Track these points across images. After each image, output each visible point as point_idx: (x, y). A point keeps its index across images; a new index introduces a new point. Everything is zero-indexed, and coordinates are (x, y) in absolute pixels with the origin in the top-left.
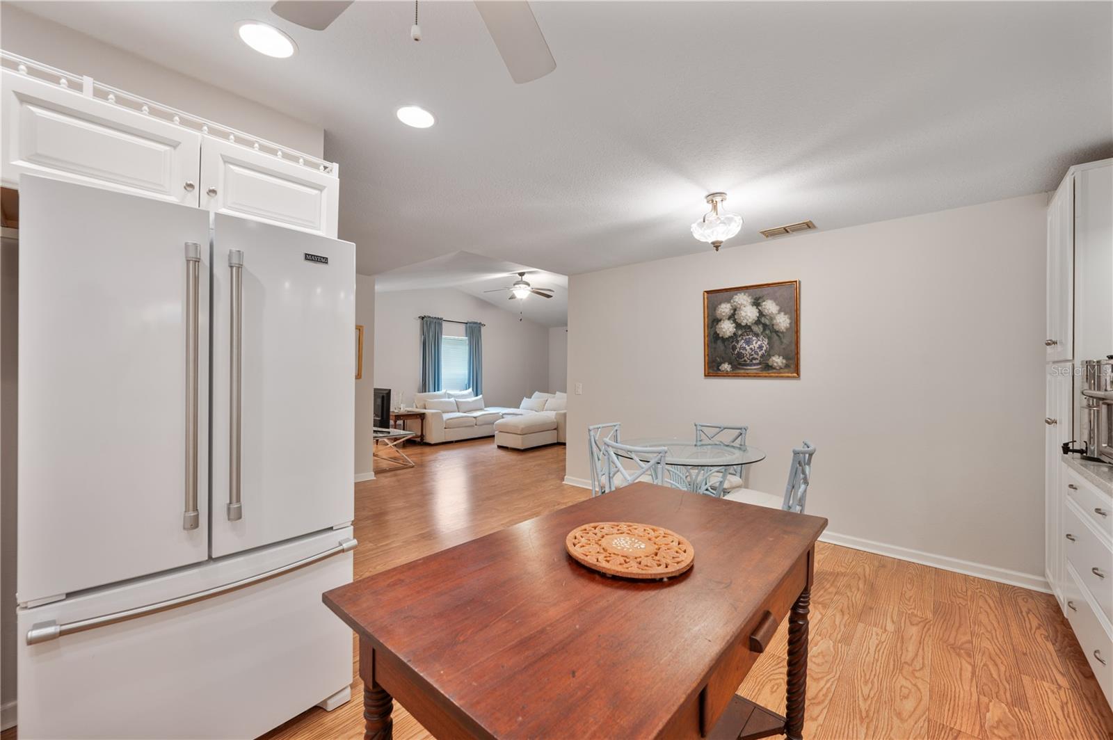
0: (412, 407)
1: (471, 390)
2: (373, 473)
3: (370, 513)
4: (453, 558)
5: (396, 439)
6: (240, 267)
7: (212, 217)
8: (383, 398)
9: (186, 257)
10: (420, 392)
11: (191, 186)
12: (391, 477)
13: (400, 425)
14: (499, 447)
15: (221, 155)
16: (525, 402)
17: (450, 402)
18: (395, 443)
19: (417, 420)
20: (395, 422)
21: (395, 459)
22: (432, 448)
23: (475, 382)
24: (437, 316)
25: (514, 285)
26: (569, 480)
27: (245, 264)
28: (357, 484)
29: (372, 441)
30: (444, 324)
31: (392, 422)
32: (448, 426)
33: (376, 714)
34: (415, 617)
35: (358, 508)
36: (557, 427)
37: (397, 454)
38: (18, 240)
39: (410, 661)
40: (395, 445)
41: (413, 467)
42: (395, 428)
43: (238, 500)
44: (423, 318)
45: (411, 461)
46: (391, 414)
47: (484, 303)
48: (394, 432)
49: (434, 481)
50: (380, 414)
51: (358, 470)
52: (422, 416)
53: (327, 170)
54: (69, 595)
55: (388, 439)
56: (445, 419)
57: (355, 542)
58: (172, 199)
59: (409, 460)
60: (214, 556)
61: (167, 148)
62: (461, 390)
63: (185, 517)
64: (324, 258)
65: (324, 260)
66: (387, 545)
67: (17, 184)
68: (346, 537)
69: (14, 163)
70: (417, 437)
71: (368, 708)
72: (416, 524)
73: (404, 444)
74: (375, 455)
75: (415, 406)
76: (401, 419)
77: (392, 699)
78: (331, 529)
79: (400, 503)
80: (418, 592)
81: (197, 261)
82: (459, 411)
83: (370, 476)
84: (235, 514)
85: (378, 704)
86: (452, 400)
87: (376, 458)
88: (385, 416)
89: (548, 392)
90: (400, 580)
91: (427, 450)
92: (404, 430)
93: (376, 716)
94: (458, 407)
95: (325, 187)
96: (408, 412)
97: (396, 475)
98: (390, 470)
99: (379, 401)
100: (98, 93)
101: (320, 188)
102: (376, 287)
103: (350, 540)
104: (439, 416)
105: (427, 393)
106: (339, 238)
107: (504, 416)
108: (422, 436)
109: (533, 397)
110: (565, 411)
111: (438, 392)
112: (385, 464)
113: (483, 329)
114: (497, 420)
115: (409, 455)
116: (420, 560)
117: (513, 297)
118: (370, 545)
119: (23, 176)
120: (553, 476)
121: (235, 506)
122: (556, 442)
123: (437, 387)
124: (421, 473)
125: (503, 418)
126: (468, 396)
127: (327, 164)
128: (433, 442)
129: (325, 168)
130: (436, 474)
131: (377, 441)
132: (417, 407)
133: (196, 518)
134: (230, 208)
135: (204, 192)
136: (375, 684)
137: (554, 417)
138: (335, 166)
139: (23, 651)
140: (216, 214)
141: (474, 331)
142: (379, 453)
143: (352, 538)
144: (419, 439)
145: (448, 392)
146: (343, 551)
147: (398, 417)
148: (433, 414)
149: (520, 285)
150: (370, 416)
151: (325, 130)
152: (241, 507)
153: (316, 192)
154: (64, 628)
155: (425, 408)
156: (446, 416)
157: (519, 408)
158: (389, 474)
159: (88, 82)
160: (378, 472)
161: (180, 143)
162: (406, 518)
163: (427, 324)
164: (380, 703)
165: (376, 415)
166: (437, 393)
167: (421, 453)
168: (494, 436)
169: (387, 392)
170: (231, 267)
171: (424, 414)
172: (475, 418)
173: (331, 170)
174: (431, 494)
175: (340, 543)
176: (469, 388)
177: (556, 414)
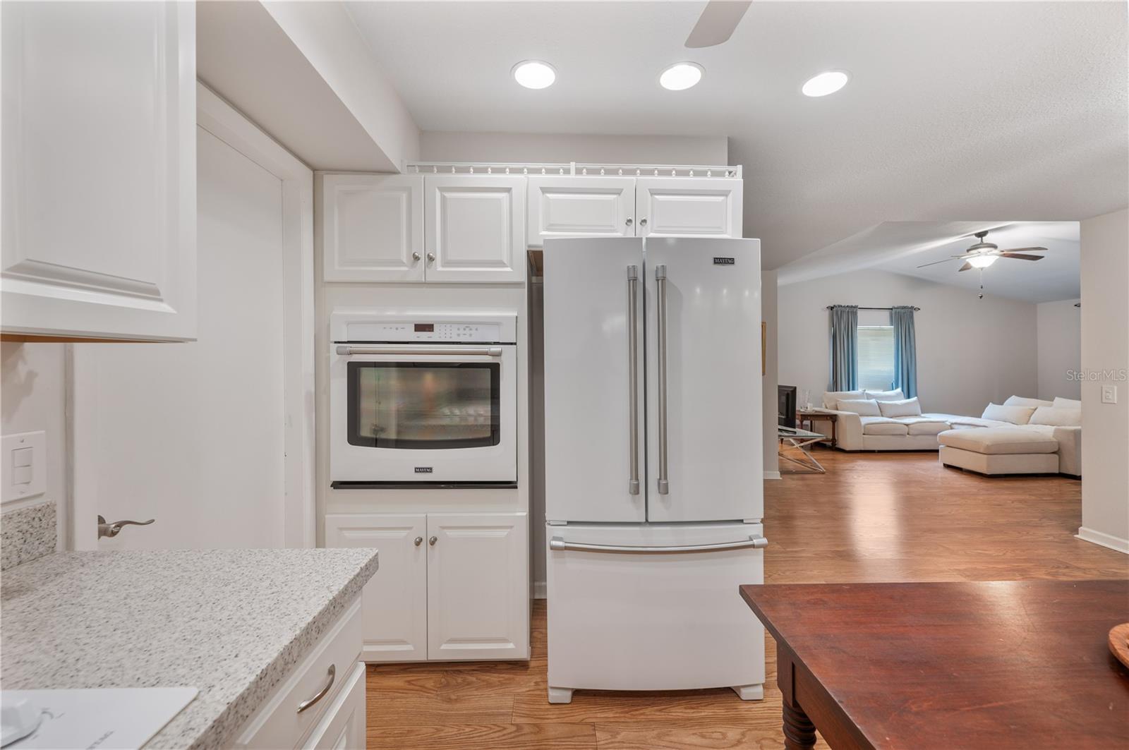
0: (821, 407)
1: (899, 390)
2: (779, 473)
3: (778, 514)
4: (891, 598)
5: (802, 441)
6: (664, 279)
7: (644, 241)
8: (788, 397)
9: (628, 278)
10: (829, 391)
11: (630, 221)
12: (798, 480)
13: (807, 425)
14: (947, 466)
15: (649, 190)
16: (992, 409)
17: (870, 404)
18: (802, 444)
19: (827, 422)
20: (802, 422)
21: (802, 461)
22: (846, 455)
23: (907, 380)
24: (850, 305)
25: (968, 251)
26: (1086, 534)
27: (668, 276)
28: (765, 481)
29: (777, 440)
30: (860, 313)
31: (798, 422)
32: (867, 432)
33: (797, 736)
34: (844, 652)
35: (767, 506)
36: (1059, 449)
37: (804, 457)
38: (543, 283)
39: (841, 702)
40: (802, 447)
41: (823, 473)
42: (802, 428)
43: (666, 478)
44: (832, 308)
45: (821, 466)
46: (797, 413)
47: (917, 281)
48: (801, 432)
49: (851, 494)
50: (784, 412)
51: (766, 468)
52: (833, 418)
53: (731, 174)
54: (569, 523)
55: (794, 439)
56: (863, 423)
57: (764, 541)
58: (619, 235)
59: (819, 465)
60: (649, 520)
61: (615, 196)
62: (884, 391)
63: (630, 484)
64: (730, 259)
65: (730, 261)
66: (796, 552)
67: (541, 247)
68: (756, 532)
69: (541, 234)
70: (828, 440)
71: (788, 724)
72: (829, 538)
73: (812, 446)
74: (780, 455)
75: (824, 406)
76: (808, 420)
77: (814, 730)
78: (741, 521)
79: (810, 511)
80: (847, 623)
81: (635, 279)
82: (882, 416)
83: (776, 475)
84: (664, 490)
85: (799, 726)
86: (873, 401)
87: (781, 458)
88: (790, 416)
89: (1036, 397)
90: (821, 600)
91: (840, 456)
92: (811, 431)
93: (798, 739)
94: (881, 410)
95: (730, 191)
96: (816, 412)
97: (803, 479)
98: (797, 473)
99: (784, 398)
100: (579, 171)
101: (725, 194)
102: (778, 281)
103: (760, 538)
104: (855, 419)
105: (839, 392)
106: (743, 237)
107: (954, 426)
108: (834, 440)
109: (1005, 404)
110: (1080, 427)
111: (853, 392)
112: (791, 466)
113: (916, 314)
114: (941, 432)
115: (819, 460)
116: (846, 585)
117: (966, 267)
118: (777, 547)
119: (545, 240)
120: (1054, 523)
121: (663, 482)
122: (1057, 472)
123: (851, 385)
124: (834, 480)
125: (952, 428)
126: (895, 397)
127: (731, 168)
128: (847, 449)
129: (730, 173)
130: (854, 486)
131: (782, 440)
132: (827, 408)
133: (637, 486)
134: (656, 232)
135: (638, 224)
136: (796, 704)
137: (1051, 436)
138: (739, 168)
139: (549, 553)
140: (647, 239)
141: (903, 318)
142: (785, 453)
143: (762, 535)
144: (829, 444)
145: (866, 392)
146: (753, 546)
147: (804, 417)
148: (847, 416)
149: (980, 250)
150: (775, 415)
151: (729, 138)
152: (667, 483)
153: (721, 199)
154: (567, 545)
155: (837, 409)
156: (864, 420)
157: (980, 417)
158: (795, 477)
159: (573, 165)
160: (784, 472)
161: (622, 190)
162: (818, 528)
163: (837, 314)
164: (802, 727)
165: (780, 413)
166: (851, 392)
167: (833, 459)
168: (937, 451)
169: (791, 389)
170: (658, 280)
171: (836, 415)
172: (907, 425)
173: (735, 174)
174: (847, 507)
175: (750, 537)
176: (897, 387)
177: (1056, 431)
